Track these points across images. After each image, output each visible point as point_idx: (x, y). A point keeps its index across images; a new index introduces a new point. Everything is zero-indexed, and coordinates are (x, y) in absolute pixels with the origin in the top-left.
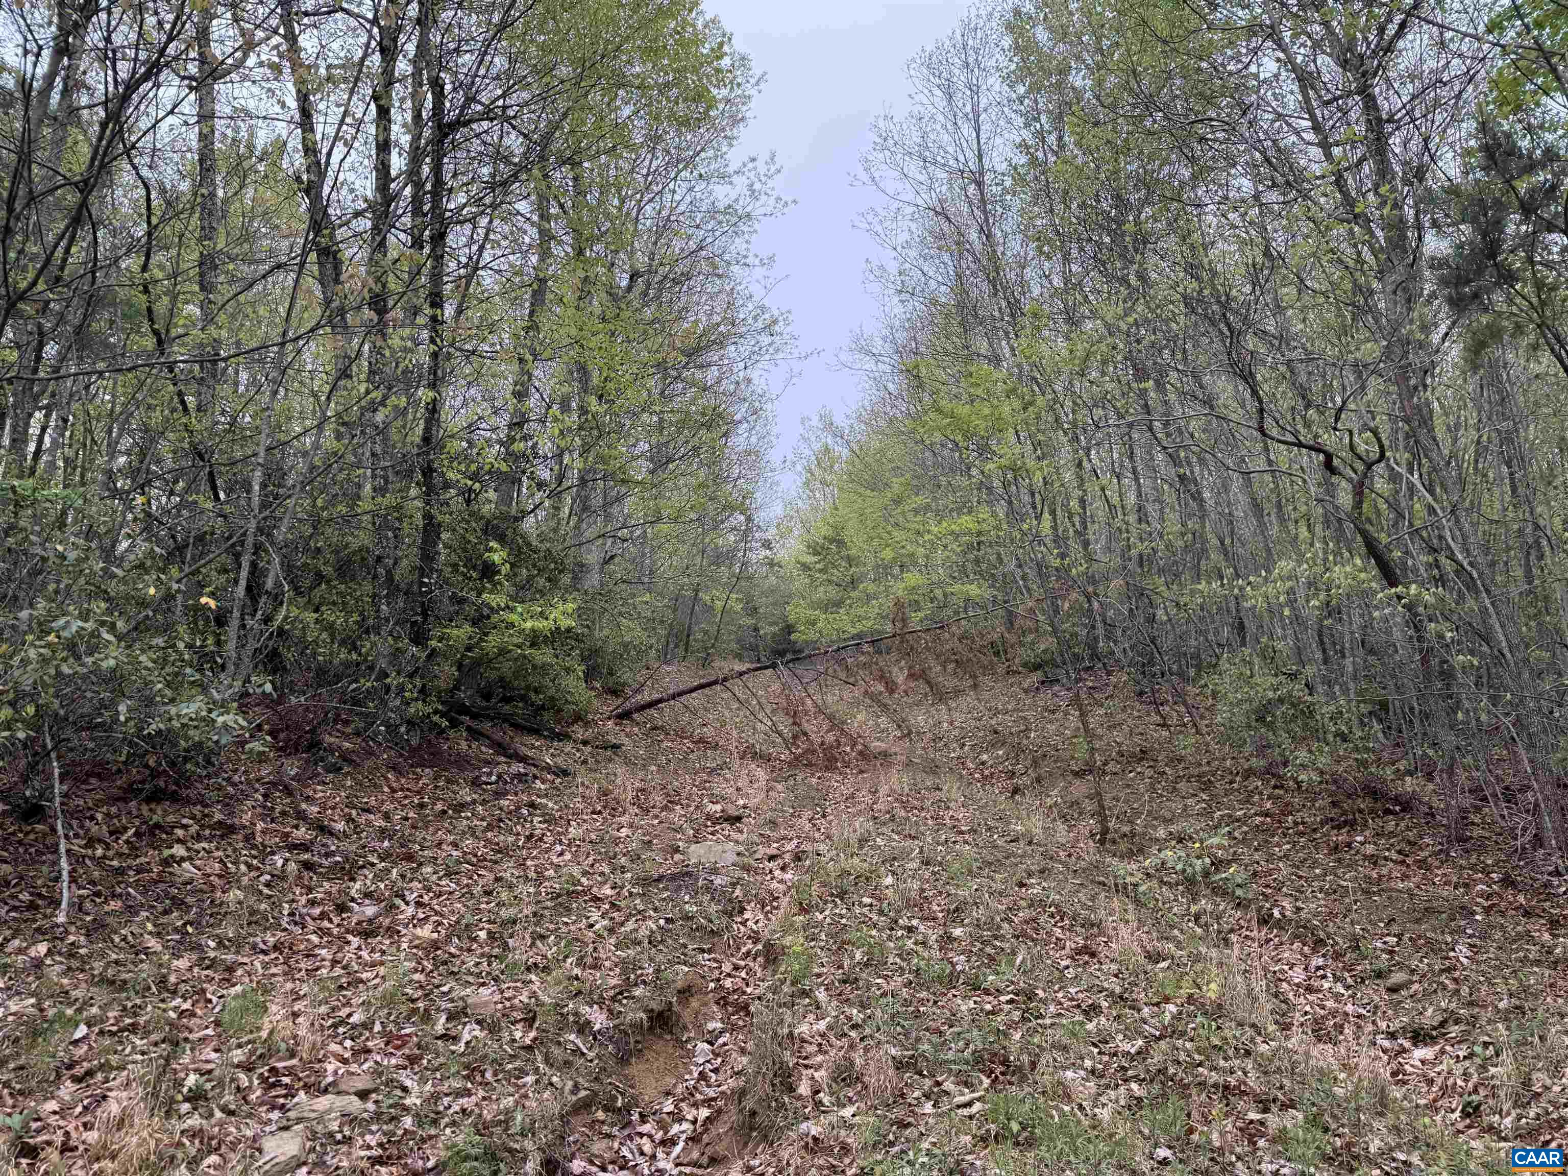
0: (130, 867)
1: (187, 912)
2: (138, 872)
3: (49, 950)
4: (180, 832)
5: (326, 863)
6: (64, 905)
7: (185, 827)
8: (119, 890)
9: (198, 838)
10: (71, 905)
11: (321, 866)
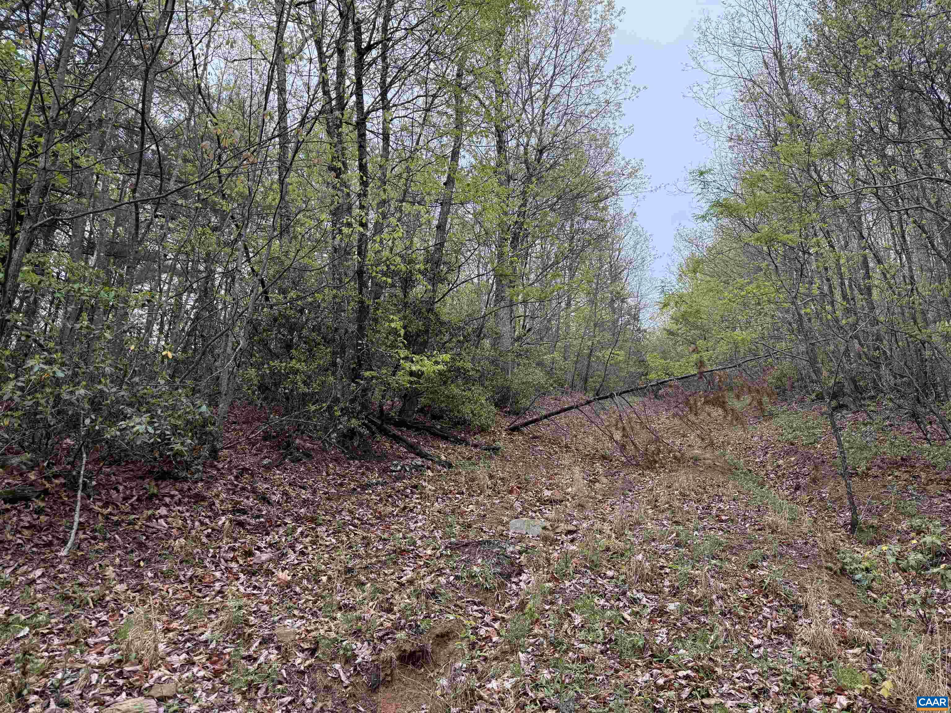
0: (123, 521)
1: (145, 552)
2: (129, 524)
3: (43, 574)
4: (167, 500)
5: (253, 521)
6: (69, 544)
7: (172, 497)
8: (108, 536)
9: (179, 503)
10: (74, 544)
11: (249, 524)
